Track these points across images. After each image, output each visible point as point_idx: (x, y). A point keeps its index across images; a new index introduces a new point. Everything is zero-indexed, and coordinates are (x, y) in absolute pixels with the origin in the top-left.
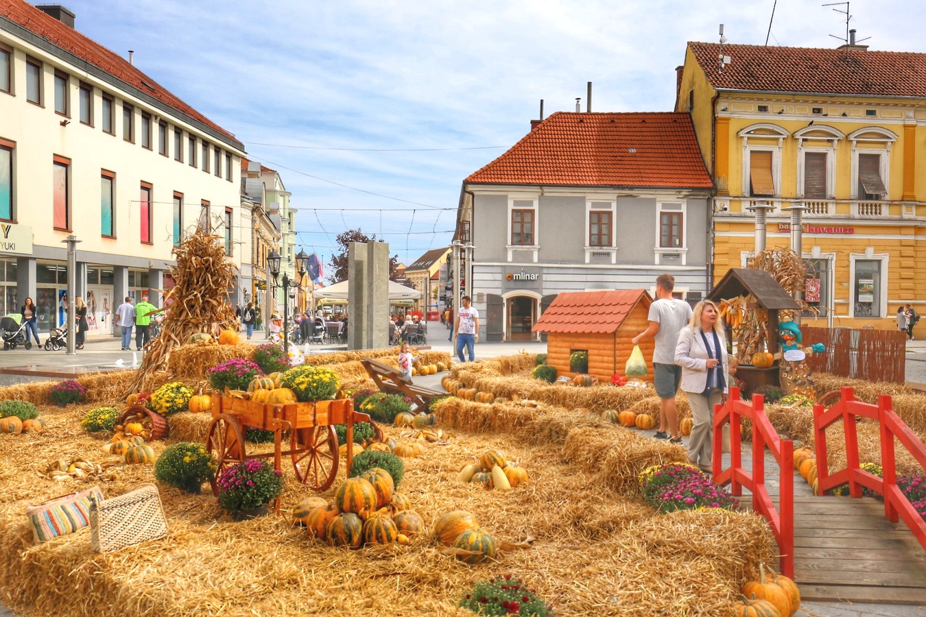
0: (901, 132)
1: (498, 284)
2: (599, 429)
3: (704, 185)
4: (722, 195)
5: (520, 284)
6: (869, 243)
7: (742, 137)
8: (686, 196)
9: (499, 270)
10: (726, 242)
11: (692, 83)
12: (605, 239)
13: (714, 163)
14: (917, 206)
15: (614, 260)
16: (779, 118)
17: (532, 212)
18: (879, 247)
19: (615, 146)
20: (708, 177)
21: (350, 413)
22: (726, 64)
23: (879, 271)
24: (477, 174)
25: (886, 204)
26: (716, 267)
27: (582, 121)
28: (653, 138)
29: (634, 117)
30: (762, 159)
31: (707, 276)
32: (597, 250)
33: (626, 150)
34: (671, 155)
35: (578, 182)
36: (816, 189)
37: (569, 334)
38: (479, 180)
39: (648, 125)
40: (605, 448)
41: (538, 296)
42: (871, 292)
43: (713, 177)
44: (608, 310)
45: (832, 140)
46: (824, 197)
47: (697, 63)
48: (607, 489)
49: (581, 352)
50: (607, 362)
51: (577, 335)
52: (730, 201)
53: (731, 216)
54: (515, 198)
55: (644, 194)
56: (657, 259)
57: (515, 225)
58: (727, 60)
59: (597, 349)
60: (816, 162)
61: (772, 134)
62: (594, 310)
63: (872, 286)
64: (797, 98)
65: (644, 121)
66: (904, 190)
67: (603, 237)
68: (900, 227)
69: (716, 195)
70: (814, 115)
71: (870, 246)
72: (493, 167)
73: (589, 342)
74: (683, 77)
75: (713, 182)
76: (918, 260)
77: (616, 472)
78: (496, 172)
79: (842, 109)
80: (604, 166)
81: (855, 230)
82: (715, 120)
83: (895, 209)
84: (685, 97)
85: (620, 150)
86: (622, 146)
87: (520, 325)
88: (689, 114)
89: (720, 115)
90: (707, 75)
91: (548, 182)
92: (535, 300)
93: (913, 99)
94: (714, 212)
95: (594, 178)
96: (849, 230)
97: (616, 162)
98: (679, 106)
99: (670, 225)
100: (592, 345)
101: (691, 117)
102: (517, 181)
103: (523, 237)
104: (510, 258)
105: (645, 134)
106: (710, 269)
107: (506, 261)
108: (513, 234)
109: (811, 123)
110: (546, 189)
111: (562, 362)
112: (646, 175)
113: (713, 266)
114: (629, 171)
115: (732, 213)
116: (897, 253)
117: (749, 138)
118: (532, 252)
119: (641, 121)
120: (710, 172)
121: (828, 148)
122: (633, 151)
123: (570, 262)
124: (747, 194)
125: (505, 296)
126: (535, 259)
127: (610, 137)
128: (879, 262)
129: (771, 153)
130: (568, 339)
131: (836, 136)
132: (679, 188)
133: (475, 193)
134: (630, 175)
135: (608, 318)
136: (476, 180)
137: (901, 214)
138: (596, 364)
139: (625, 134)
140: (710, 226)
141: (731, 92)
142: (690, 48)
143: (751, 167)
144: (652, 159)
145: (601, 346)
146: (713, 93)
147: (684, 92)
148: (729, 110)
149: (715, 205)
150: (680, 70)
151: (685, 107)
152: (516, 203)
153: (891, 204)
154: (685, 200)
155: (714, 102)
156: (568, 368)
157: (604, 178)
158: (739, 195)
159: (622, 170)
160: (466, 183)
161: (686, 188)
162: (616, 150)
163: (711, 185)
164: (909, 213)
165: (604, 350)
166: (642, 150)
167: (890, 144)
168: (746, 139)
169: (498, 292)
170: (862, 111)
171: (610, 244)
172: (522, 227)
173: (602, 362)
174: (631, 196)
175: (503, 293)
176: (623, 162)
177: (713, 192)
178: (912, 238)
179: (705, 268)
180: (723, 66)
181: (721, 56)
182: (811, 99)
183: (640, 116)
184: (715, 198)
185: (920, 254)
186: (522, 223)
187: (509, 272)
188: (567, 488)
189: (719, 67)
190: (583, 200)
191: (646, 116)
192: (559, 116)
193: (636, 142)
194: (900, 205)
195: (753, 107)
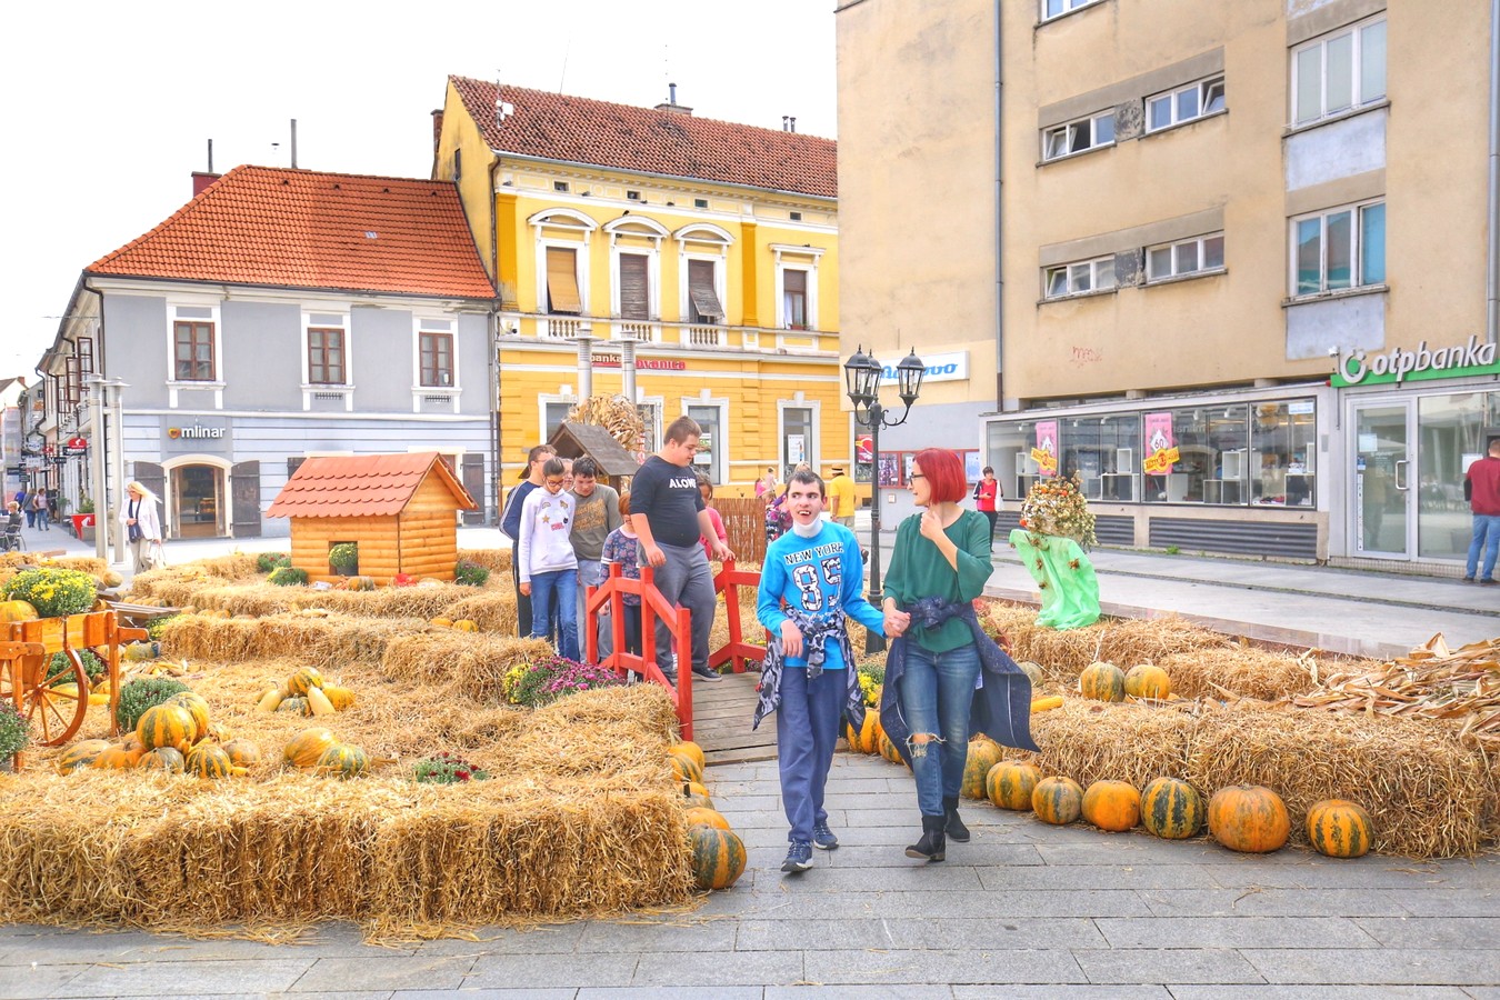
0: (738, 233)
1: (154, 445)
2: (431, 635)
3: (483, 294)
4: (508, 310)
5: (192, 445)
6: (705, 383)
7: (533, 226)
8: (457, 310)
9: (155, 421)
10: (517, 380)
11: (458, 139)
12: (333, 373)
13: (495, 261)
14: (760, 334)
15: (349, 406)
16: (584, 201)
17: (210, 326)
18: (719, 388)
19: (344, 226)
20: (488, 283)
21: (115, 630)
22: (507, 116)
23: (718, 422)
24: (108, 259)
25: (724, 330)
26: (503, 417)
27: (286, 182)
28: (403, 218)
29: (370, 181)
30: (563, 258)
31: (492, 429)
32: (322, 389)
33: (361, 234)
34: (431, 246)
35: (287, 282)
36: (636, 307)
37: (328, 519)
38: (113, 271)
39: (394, 197)
40: (451, 653)
41: (226, 465)
42: (709, 451)
43: (494, 283)
44: (386, 482)
45: (654, 238)
46: (646, 317)
47: (464, 109)
48: (465, 698)
49: (345, 545)
50: (388, 557)
51: (340, 519)
52: (521, 319)
53: (522, 341)
54: (177, 303)
55: (393, 304)
56: (417, 404)
57: (181, 346)
58: (508, 109)
59: (372, 539)
60: (634, 267)
61: (576, 225)
62: (364, 483)
63: (709, 442)
64: (606, 175)
65: (386, 190)
66: (745, 313)
67: (331, 368)
68: (741, 362)
69: (500, 309)
70: (630, 201)
71: (705, 387)
72: (136, 248)
73: (359, 530)
74: (444, 127)
75: (495, 289)
76: (763, 406)
77: (474, 677)
78: (142, 259)
79: (666, 196)
80: (328, 258)
81: (688, 365)
82: (494, 197)
83: (734, 336)
84: (448, 157)
85: (352, 233)
86: (355, 227)
87: (192, 511)
88: (455, 184)
89: (502, 190)
90: (481, 129)
91: (236, 278)
92: (221, 471)
93: (751, 189)
94: (498, 334)
95: (313, 276)
96: (679, 365)
97: (347, 252)
98: (439, 170)
99: (435, 352)
100: (363, 534)
101: (457, 190)
102: (182, 275)
103: (194, 367)
104: (174, 400)
105: (389, 210)
106: (495, 419)
107: (168, 407)
108: (178, 362)
109: (627, 212)
110: (233, 291)
111: (315, 560)
112: (395, 275)
113: (499, 414)
114: (368, 267)
115: (523, 337)
116: (739, 398)
117: (543, 228)
118: (213, 392)
119: (382, 189)
120: (491, 275)
121: (650, 249)
122: (373, 236)
123: (278, 409)
124: (544, 310)
125: (168, 466)
126: (219, 403)
127: (335, 212)
128: (717, 408)
129: (574, 251)
130: (325, 526)
131: (659, 233)
132: (446, 297)
133: (105, 292)
134: (370, 273)
135: (388, 494)
136: (107, 270)
137: (741, 344)
138: (371, 561)
139: (359, 208)
140: (493, 356)
141: (516, 158)
142: (451, 85)
143: (548, 271)
144: (402, 250)
145: (378, 534)
146: (490, 157)
147: (446, 149)
148: (515, 184)
149: (499, 324)
150: (438, 116)
151: (447, 173)
152: (181, 311)
153: (730, 329)
154: (456, 315)
155: (493, 170)
156: (327, 569)
157: (329, 277)
158: (533, 310)
159: (357, 266)
160: (88, 274)
161: (456, 298)
162: (346, 233)
163: (493, 295)
164: (752, 343)
165: (383, 539)
166: (386, 236)
167: (725, 248)
168: (539, 229)
169: (154, 459)
170: (690, 200)
171: (342, 381)
172: (193, 350)
173: (380, 557)
174: (373, 306)
175: (163, 459)
176: (357, 253)
177: (496, 305)
178: (755, 376)
179: (488, 418)
180: (503, 117)
181: (499, 103)
182: (625, 178)
183: (380, 182)
184: (499, 314)
185: (765, 399)
186: (193, 344)
187: (173, 425)
188: (414, 703)
189: (496, 118)
190: (296, 310)
191: (390, 183)
192: (246, 173)
193: (377, 223)
194: (740, 332)
195: (548, 182)
